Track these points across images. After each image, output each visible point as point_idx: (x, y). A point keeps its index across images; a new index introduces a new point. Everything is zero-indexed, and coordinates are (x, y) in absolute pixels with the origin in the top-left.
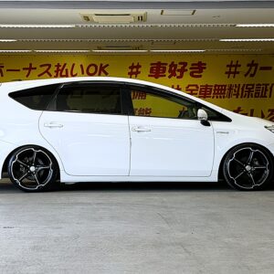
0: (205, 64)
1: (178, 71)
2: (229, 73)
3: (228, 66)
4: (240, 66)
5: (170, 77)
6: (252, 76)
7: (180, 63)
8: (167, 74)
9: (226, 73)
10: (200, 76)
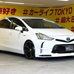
0: (16, 10)
1: (7, 11)
2: (24, 13)
3: (24, 11)
4: (28, 11)
5: (3, 14)
6: (32, 15)
7: (7, 9)
8: (2, 12)
9: (23, 13)
10: (14, 14)
